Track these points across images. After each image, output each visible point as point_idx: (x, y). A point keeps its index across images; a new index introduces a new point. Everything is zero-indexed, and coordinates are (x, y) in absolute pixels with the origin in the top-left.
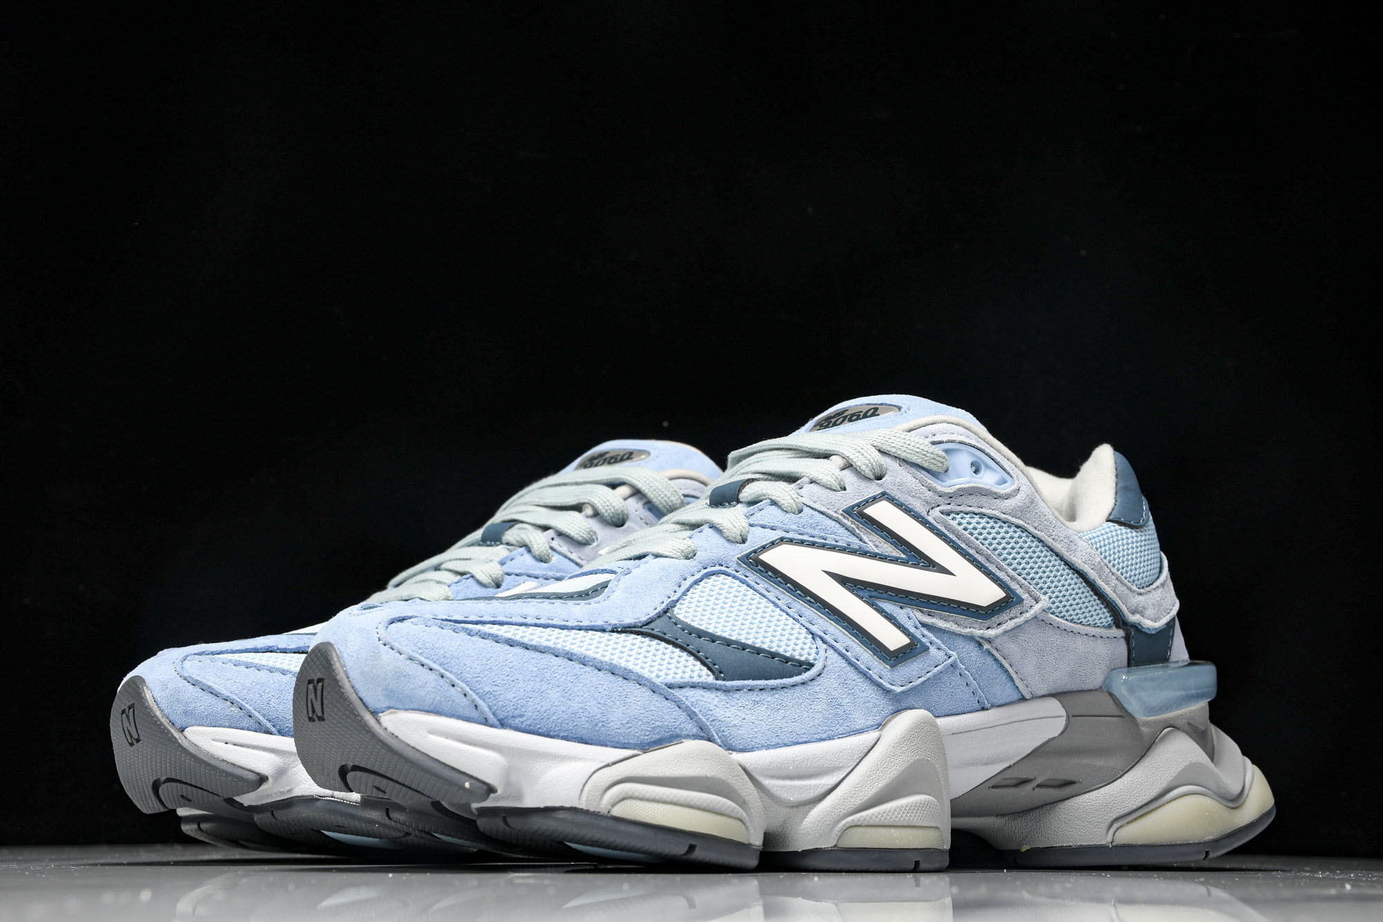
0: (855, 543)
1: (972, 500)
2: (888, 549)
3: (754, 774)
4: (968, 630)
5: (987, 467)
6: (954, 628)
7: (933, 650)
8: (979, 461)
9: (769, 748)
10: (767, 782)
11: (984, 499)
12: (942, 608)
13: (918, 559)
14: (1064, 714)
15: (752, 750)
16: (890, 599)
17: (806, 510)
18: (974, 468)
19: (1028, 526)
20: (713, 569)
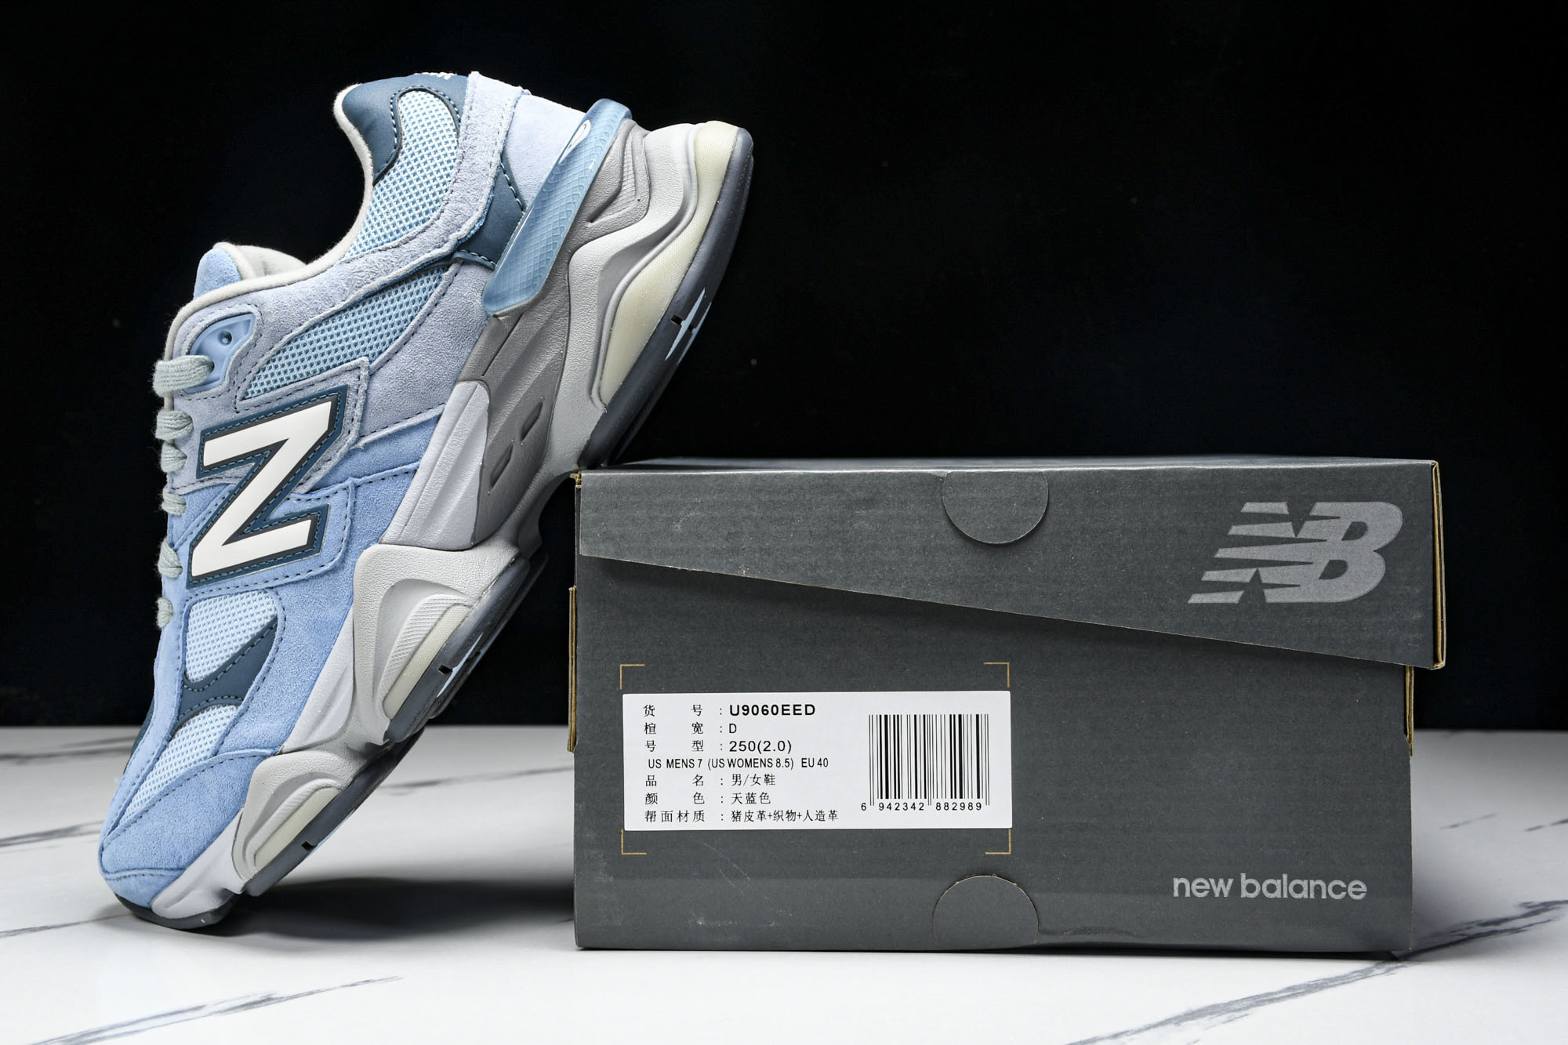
0: (225, 492)
1: (245, 368)
2: (243, 471)
3: (306, 743)
4: (338, 454)
5: (230, 326)
6: (328, 466)
7: (330, 502)
8: (221, 331)
9: (301, 712)
10: (315, 738)
11: (250, 357)
12: (307, 467)
13: (261, 457)
14: (476, 383)
15: (293, 727)
16: (276, 505)
17: (187, 499)
18: (225, 340)
19: (293, 333)
20: (186, 607)
